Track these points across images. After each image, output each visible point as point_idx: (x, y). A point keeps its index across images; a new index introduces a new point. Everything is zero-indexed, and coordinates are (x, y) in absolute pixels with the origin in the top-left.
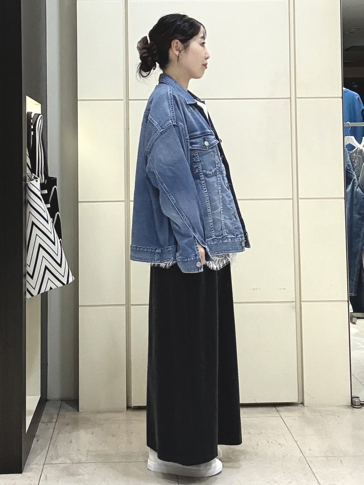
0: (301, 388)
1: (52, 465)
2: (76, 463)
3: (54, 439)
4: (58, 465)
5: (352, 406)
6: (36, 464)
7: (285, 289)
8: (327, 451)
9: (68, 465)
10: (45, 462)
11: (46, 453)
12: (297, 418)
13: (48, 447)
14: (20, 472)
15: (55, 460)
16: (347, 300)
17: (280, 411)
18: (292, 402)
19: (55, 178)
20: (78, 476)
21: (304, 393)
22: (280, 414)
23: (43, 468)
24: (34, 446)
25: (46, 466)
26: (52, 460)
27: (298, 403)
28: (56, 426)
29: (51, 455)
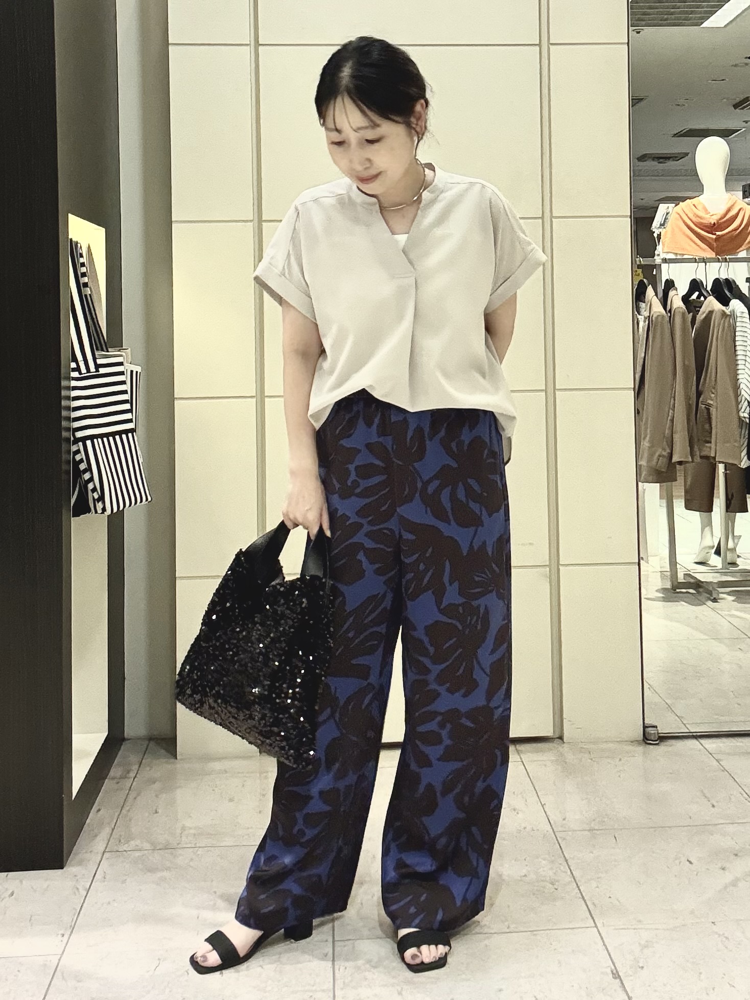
0: (558, 712)
1: (117, 853)
2: (160, 849)
3: (126, 808)
4: (129, 852)
5: (645, 741)
6: (91, 852)
8: (594, 820)
9: (146, 852)
10: (106, 848)
11: (111, 831)
12: (549, 763)
13: (115, 821)
14: (61, 866)
15: (124, 844)
17: (521, 751)
18: (543, 737)
20: (161, 873)
21: (564, 720)
22: (521, 755)
24: (91, 820)
25: (107, 855)
26: (119, 845)
27: (553, 737)
28: (134, 785)
29: (118, 836)
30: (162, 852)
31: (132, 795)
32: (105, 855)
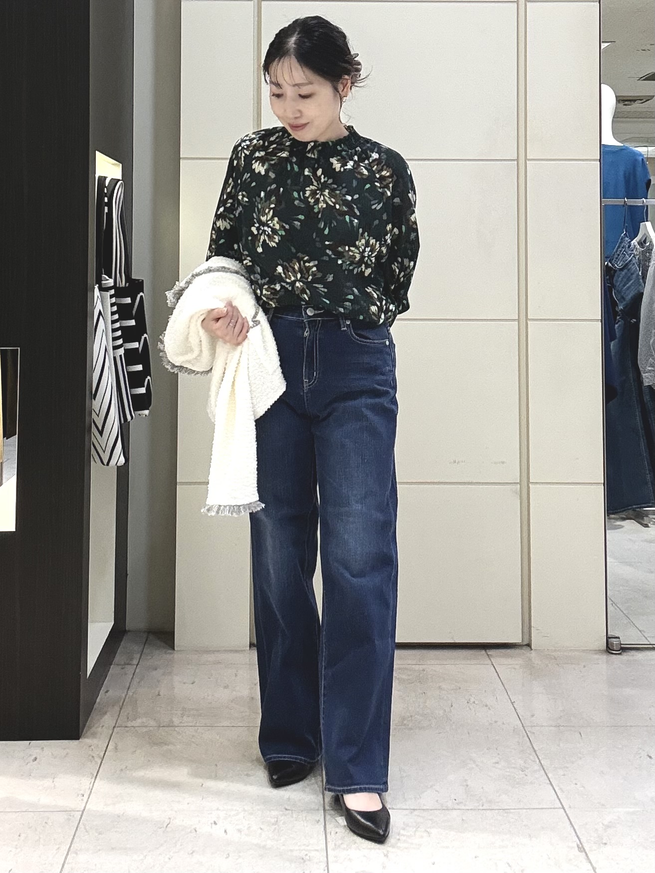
0: (527, 620)
1: (126, 728)
2: (164, 726)
3: (133, 689)
4: (136, 728)
5: (607, 651)
6: (103, 726)
7: (503, 463)
8: (560, 718)
10: (116, 724)
11: (119, 709)
12: (517, 667)
13: (122, 701)
14: (76, 736)
15: (132, 721)
16: (603, 482)
17: (492, 656)
18: (512, 643)
19: (140, 281)
20: (167, 746)
21: (532, 628)
22: (492, 659)
23: (112, 735)
24: (101, 699)
25: (117, 729)
26: (128, 721)
27: (521, 644)
28: (137, 671)
29: (126, 714)
30: (166, 729)
31: (136, 680)
32: (115, 729)
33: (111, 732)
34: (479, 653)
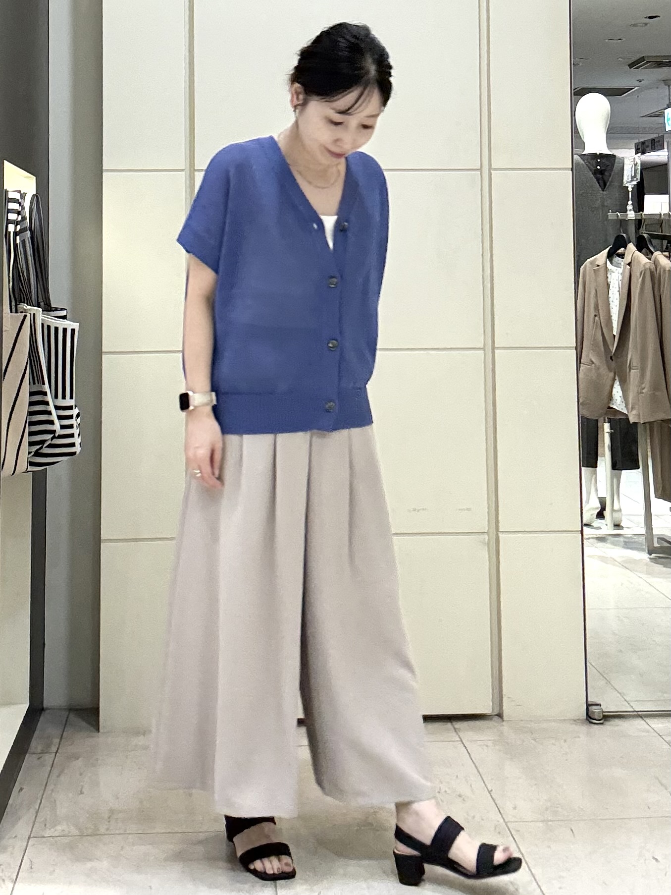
0: (497, 687)
1: (44, 839)
2: (87, 836)
3: (50, 787)
4: (56, 839)
5: (588, 721)
6: (16, 837)
8: (546, 810)
9: (73, 839)
10: (31, 833)
11: (35, 814)
12: (490, 743)
13: (39, 801)
15: (50, 829)
17: (459, 729)
18: (481, 714)
20: (92, 863)
21: (504, 696)
22: (461, 734)
23: (27, 847)
24: (14, 801)
25: (31, 842)
26: (45, 829)
27: (492, 714)
28: (56, 759)
29: (43, 819)
30: (89, 838)
31: (55, 772)
32: (30, 841)
33: (26, 843)
34: (446, 726)
